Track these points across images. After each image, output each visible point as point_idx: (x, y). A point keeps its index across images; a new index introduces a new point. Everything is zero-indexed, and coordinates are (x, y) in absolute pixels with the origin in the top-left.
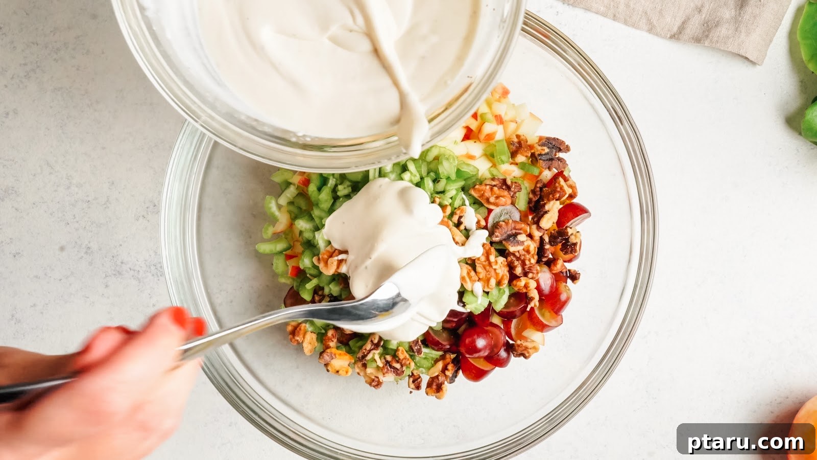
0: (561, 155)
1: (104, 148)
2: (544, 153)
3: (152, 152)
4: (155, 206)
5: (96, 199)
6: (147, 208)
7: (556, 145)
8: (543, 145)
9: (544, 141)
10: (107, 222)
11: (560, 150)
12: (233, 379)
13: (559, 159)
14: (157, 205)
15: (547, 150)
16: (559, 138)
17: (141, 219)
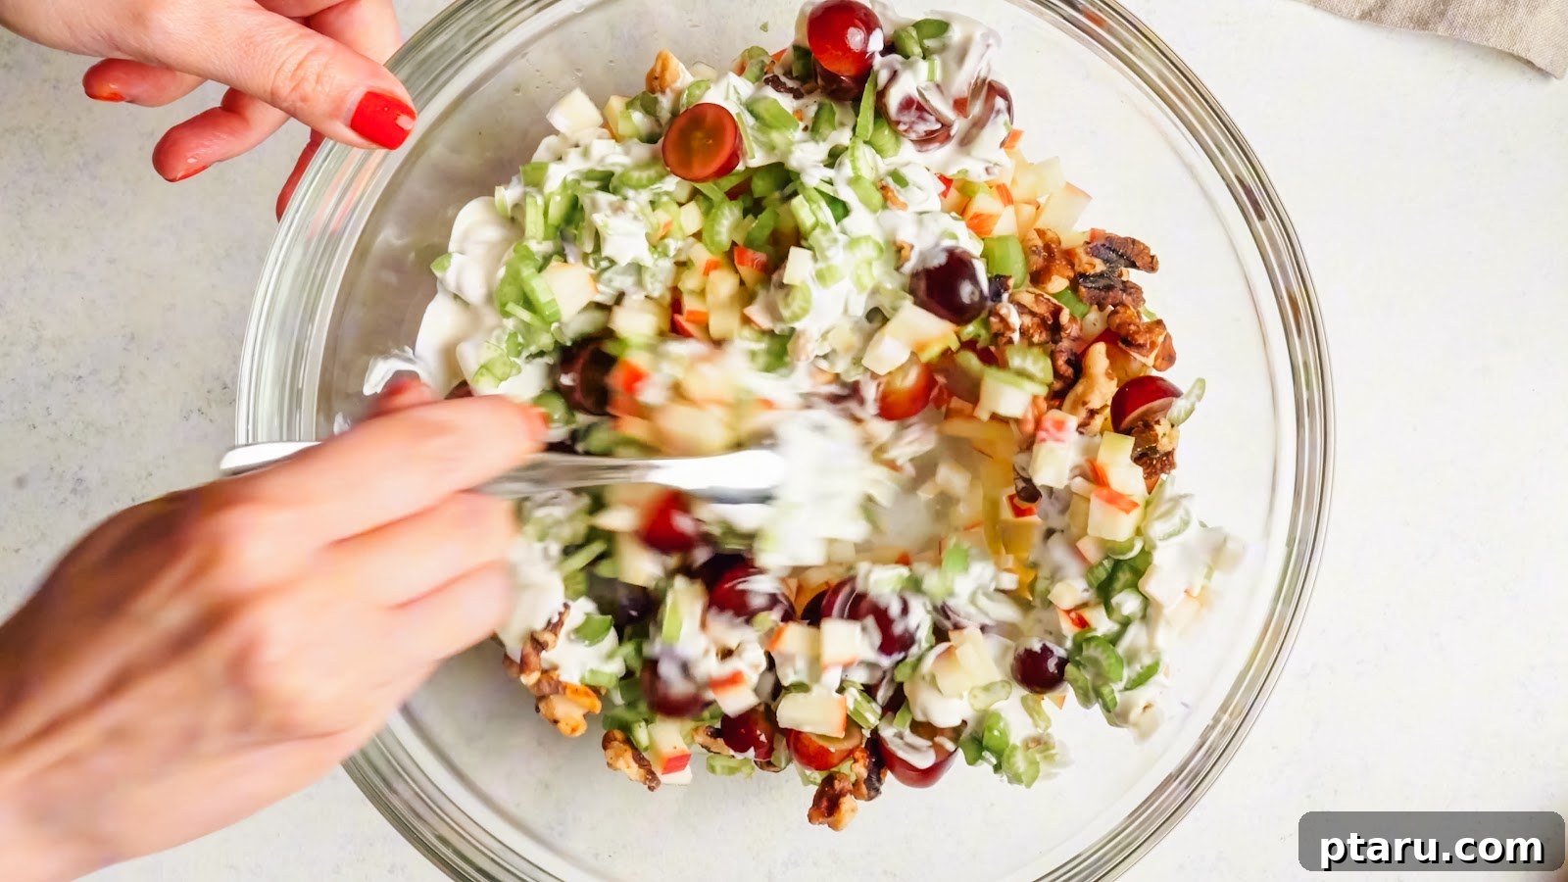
0: (1133, 276)
1: (112, 261)
2: (1092, 272)
3: (219, 269)
4: (225, 388)
5: (94, 372)
6: (208, 392)
7: (1126, 253)
8: (1094, 253)
9: (1099, 243)
10: (120, 423)
11: (1133, 265)
12: (396, 764)
13: (1127, 287)
14: (230, 386)
15: (1100, 267)
16: (1137, 238)
17: (195, 416)
